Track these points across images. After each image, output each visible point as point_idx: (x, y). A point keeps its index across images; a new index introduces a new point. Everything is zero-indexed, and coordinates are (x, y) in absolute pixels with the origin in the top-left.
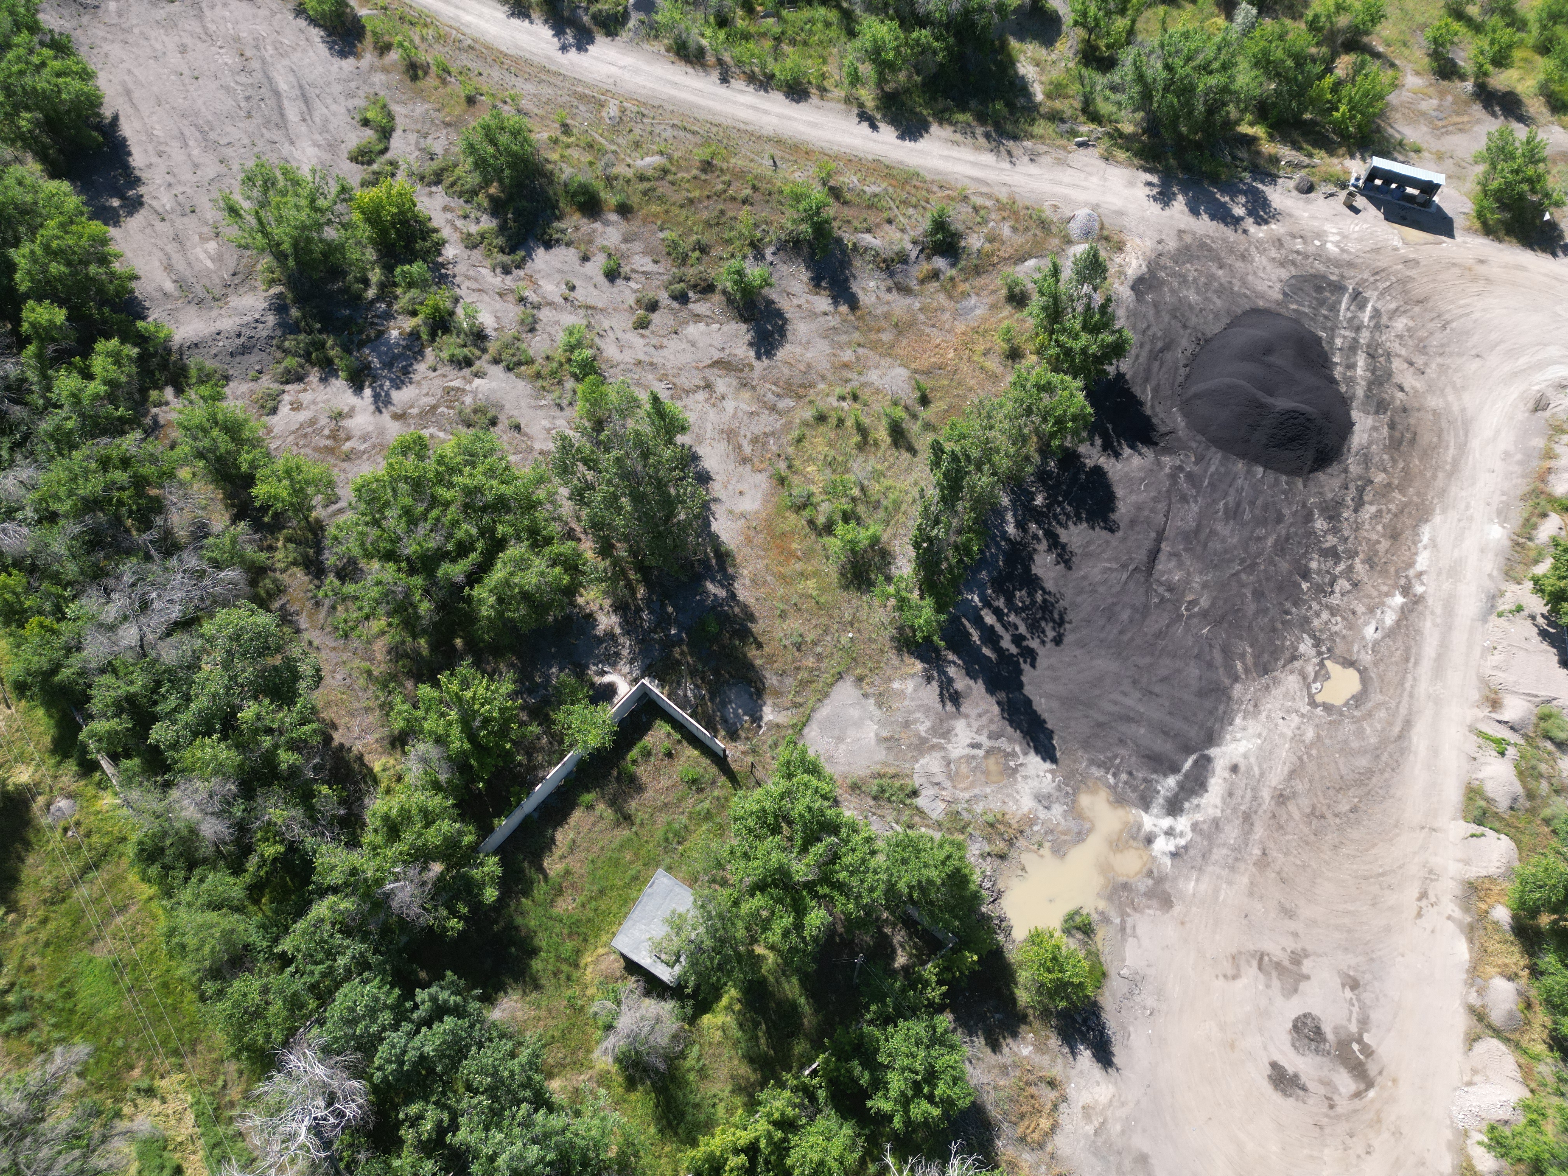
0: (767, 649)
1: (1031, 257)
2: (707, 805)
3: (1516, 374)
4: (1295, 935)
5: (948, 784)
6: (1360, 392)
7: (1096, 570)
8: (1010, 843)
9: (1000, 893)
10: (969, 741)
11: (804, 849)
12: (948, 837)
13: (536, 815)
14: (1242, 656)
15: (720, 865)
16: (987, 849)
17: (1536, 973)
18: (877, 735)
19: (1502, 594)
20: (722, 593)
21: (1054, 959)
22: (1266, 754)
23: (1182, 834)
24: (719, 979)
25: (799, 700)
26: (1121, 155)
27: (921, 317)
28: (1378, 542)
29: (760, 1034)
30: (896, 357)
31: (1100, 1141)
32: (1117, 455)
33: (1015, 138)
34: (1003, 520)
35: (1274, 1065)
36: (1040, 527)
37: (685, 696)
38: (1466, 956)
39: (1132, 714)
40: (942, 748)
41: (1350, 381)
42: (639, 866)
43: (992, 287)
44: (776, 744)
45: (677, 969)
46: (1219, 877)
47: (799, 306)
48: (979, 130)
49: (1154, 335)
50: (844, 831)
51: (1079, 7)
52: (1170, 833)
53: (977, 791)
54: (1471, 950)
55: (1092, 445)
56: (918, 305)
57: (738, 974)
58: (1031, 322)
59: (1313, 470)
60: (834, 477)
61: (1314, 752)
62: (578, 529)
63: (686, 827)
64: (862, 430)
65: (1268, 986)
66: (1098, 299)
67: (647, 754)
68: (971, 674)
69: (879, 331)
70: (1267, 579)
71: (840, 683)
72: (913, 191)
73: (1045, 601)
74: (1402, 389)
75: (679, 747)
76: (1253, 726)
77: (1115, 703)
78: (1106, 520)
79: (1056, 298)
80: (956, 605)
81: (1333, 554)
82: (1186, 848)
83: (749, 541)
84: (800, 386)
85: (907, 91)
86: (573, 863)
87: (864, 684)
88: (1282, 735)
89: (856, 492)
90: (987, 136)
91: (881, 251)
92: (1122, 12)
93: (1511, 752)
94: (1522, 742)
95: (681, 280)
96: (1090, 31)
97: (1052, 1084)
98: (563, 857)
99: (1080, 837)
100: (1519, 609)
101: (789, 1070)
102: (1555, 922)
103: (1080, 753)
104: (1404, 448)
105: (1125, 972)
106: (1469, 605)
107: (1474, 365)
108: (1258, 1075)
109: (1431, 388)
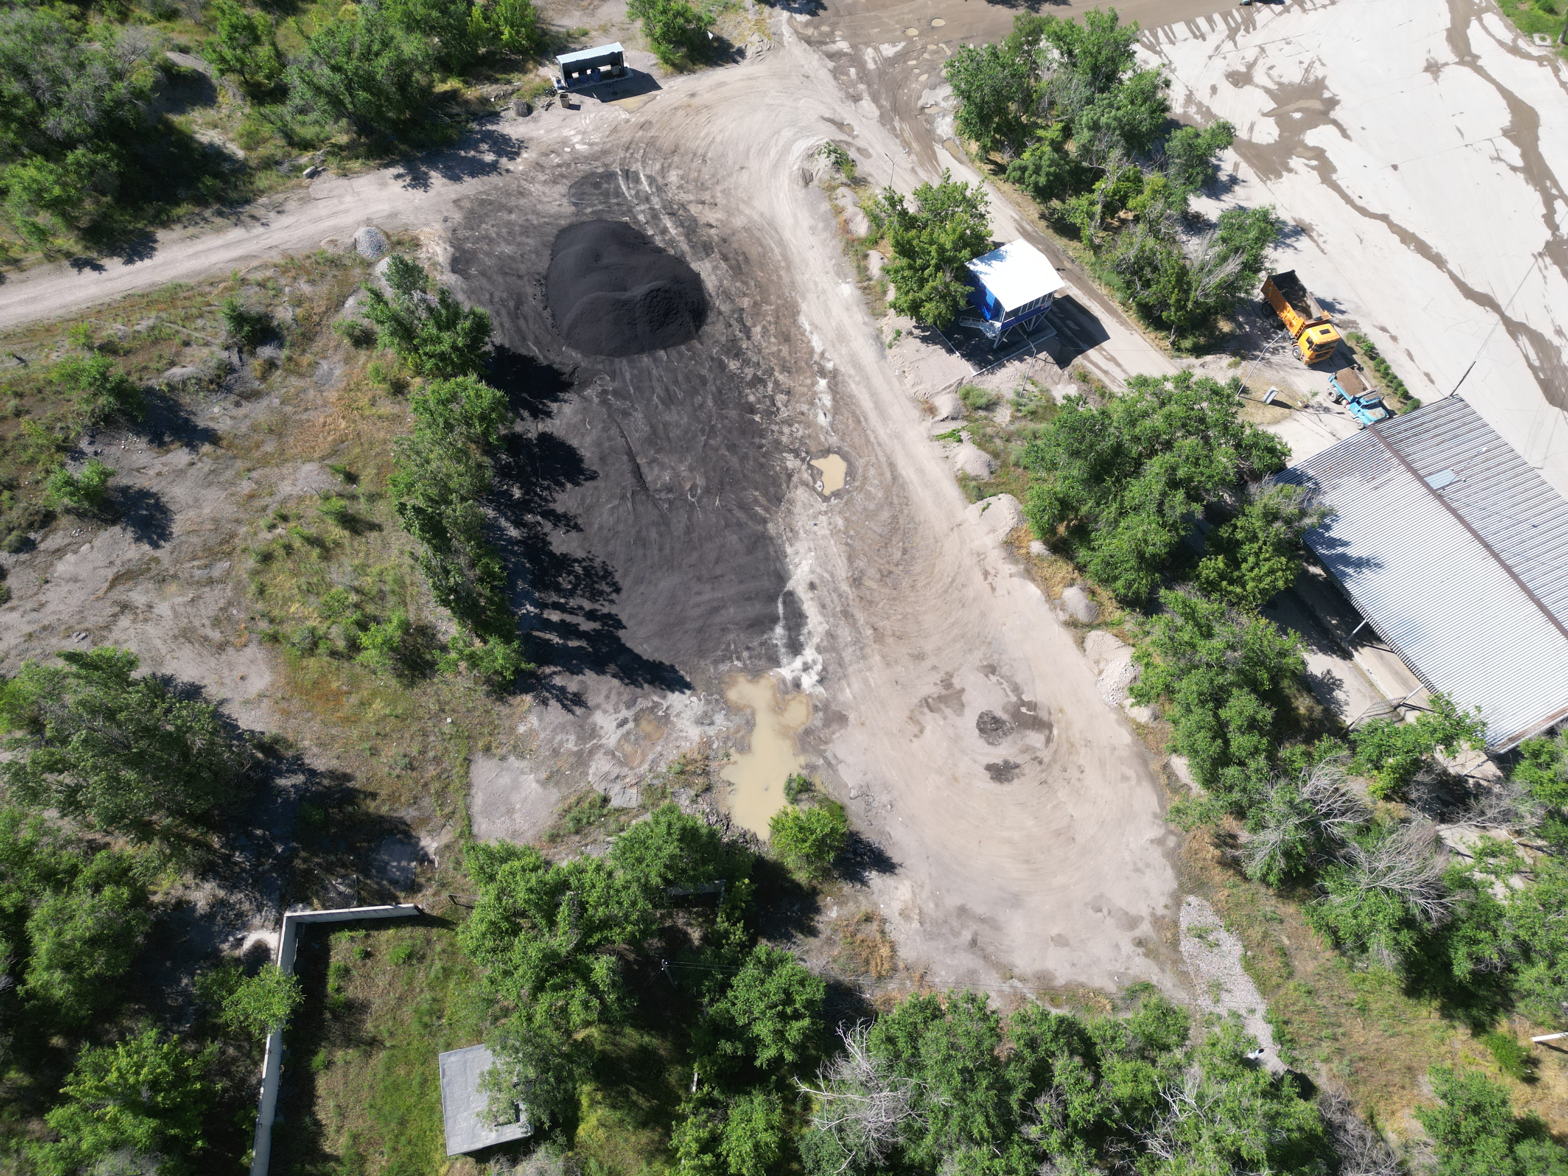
0: (383, 793)
1: (346, 298)
2: (438, 965)
3: (776, 166)
4: (934, 668)
5: (625, 771)
6: (685, 247)
7: (605, 516)
8: (706, 773)
9: (728, 818)
10: (615, 724)
11: (552, 923)
12: (657, 810)
13: (281, 1119)
14: (756, 501)
15: (491, 1002)
16: (693, 793)
17: (1081, 568)
18: (538, 781)
19: (880, 331)
20: (300, 779)
21: (801, 829)
22: (824, 560)
23: (815, 662)
24: (566, 1091)
25: (447, 810)
26: (356, 165)
27: (288, 409)
28: (780, 351)
29: (635, 1098)
30: (294, 458)
31: (927, 926)
32: (549, 414)
33: (247, 202)
34: (502, 529)
35: (989, 768)
36: (535, 514)
37: (340, 893)
38: (1039, 592)
39: (715, 604)
40: (598, 747)
41: (672, 242)
42: (418, 1070)
43: (332, 344)
44: (458, 863)
45: (523, 1117)
46: (860, 671)
47: (159, 474)
48: (208, 213)
49: (501, 299)
50: (573, 881)
51: (214, 56)
52: (806, 668)
53: (651, 757)
54: (1038, 586)
55: (523, 419)
56: (277, 401)
57: (578, 1071)
58: (391, 353)
59: (698, 328)
60: (322, 600)
61: (852, 533)
62: (98, 836)
63: (434, 1000)
64: (314, 541)
65: (945, 718)
66: (433, 299)
67: (345, 972)
68: (574, 671)
69: (258, 446)
70: (730, 432)
71: (473, 767)
72: (187, 303)
73: (584, 568)
74: (711, 226)
75: (371, 941)
76: (802, 546)
77: (698, 605)
78: (582, 471)
79: (395, 318)
80: (519, 626)
81: (757, 381)
82: (824, 669)
83: (287, 714)
84: (221, 544)
85: (105, 216)
86: (355, 1124)
87: (494, 751)
88: (824, 537)
89: (353, 598)
90: (220, 214)
91: (201, 375)
92: (257, 40)
93: (964, 435)
94: (965, 423)
95: (10, 530)
96: (241, 72)
97: (868, 919)
98: (339, 1130)
99: (750, 724)
100: (899, 333)
101: (678, 1100)
102: (1068, 526)
103: (702, 663)
104: (745, 269)
105: (853, 793)
106: (867, 354)
107: (745, 176)
108: (984, 783)
109: (729, 213)
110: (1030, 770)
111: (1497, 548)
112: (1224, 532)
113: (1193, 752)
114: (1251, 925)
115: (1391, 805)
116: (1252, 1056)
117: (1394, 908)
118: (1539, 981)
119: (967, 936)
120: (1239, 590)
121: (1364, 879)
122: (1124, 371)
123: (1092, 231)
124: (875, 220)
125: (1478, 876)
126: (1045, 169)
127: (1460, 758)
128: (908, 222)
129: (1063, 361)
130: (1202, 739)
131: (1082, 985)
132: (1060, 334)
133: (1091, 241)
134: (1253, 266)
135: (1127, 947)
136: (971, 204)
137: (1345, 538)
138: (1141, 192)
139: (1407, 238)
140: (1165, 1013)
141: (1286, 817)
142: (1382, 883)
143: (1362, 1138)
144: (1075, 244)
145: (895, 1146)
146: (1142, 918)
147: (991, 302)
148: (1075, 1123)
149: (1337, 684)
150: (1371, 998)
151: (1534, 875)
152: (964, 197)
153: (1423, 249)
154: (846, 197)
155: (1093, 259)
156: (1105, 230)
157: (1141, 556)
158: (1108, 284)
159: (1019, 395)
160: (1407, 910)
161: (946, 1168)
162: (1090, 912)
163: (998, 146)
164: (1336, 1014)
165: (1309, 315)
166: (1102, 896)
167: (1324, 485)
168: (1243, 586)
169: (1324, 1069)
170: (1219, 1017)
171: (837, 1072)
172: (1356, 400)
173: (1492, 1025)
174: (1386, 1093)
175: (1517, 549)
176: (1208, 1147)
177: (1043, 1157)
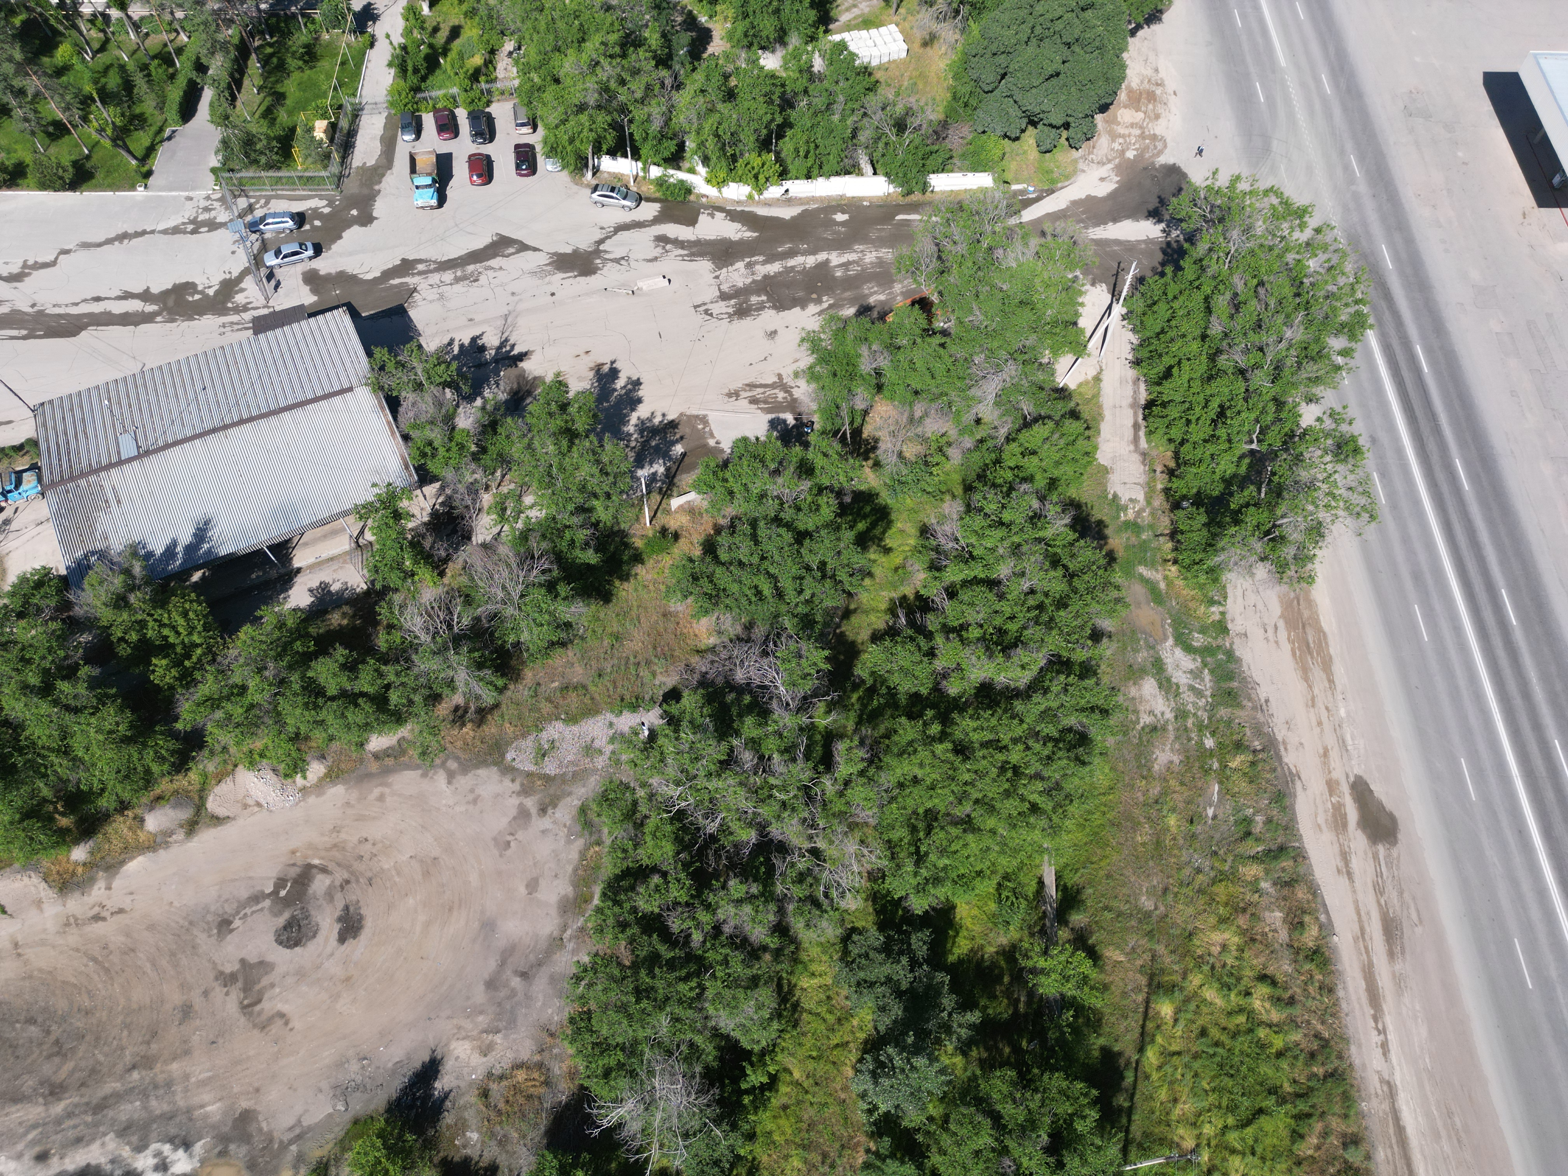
4: (206, 994)
17: (123, 806)
31: (501, 1025)
35: (342, 939)
38: (140, 859)
46: (186, 1090)
52: (162, 1167)
54: (132, 858)
65: (272, 985)
97: (485, 1094)
102: (63, 814)
105: (341, 1107)
108: (358, 947)
110: (354, 894)
111: (217, 423)
112: (124, 651)
113: (366, 727)
114: (539, 710)
115: (449, 573)
116: (646, 733)
117: (538, 594)
118: (606, 508)
119: (516, 982)
120: (199, 651)
121: (510, 611)
125: (520, 525)
127: (415, 511)
130: (354, 716)
131: (575, 870)
135: (546, 823)
137: (168, 541)
140: (605, 799)
141: (446, 660)
142: (516, 597)
143: (712, 662)
145: (703, 1076)
146: (521, 804)
148: (692, 896)
149: (324, 587)
150: (609, 630)
151: (524, 487)
157: (127, 740)
160: (541, 585)
161: (722, 1024)
162: (509, 852)
164: (619, 659)
166: (495, 839)
167: (99, 546)
168: (197, 645)
169: (660, 679)
170: (613, 753)
171: (634, 1137)
173: (636, 549)
174: (680, 637)
175: (224, 409)
176: (714, 784)
177: (717, 929)
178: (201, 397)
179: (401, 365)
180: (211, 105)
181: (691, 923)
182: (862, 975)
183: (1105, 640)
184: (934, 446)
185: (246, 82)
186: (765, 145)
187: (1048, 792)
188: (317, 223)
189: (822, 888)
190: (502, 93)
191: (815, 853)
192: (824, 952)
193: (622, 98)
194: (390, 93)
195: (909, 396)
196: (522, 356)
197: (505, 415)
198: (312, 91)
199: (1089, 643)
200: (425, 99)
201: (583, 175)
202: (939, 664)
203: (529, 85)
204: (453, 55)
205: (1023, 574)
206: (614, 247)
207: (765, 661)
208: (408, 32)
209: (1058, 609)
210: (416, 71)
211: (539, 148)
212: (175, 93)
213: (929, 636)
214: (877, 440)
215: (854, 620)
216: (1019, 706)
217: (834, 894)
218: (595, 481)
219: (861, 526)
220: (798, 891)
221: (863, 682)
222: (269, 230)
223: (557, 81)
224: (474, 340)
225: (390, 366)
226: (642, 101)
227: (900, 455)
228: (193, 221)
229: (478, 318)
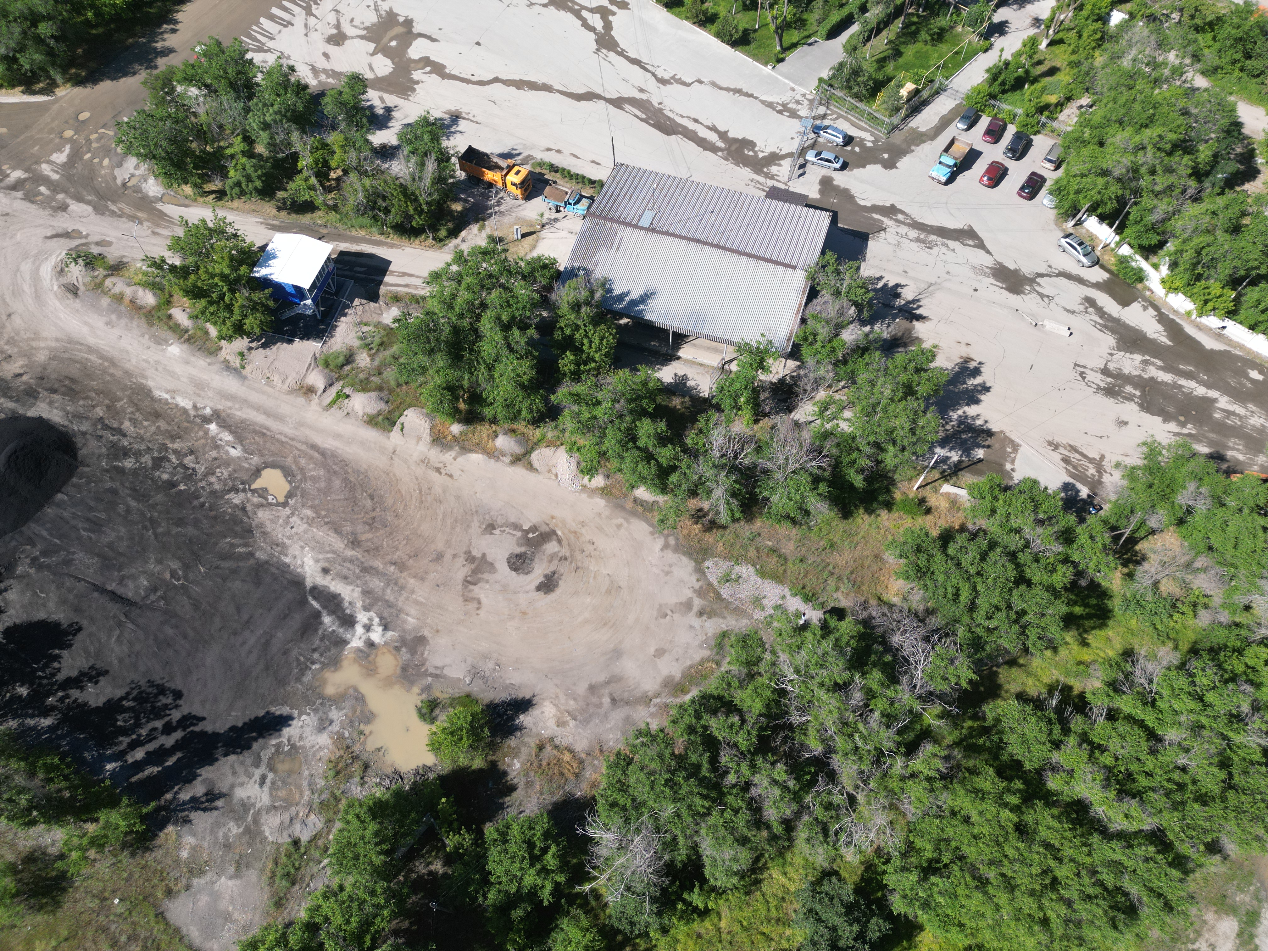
3: (37, 296)
4: (455, 556)
5: (293, 810)
8: (355, 758)
9: (396, 772)
10: (257, 786)
14: (232, 546)
16: (357, 779)
17: (494, 421)
18: (231, 878)
19: (226, 362)
21: (452, 733)
22: (318, 546)
23: (371, 619)
28: (159, 427)
31: (580, 717)
34: (34, 728)
35: (538, 589)
36: (54, 694)
38: (480, 456)
40: (258, 813)
46: (407, 599)
50: (317, 919)
52: (368, 628)
53: (305, 784)
54: (477, 452)
59: (74, 456)
61: (323, 513)
65: (487, 582)
68: (190, 779)
71: (168, 915)
73: (134, 699)
74: (21, 375)
76: (294, 550)
77: (250, 652)
78: (66, 633)
80: (114, 785)
82: (381, 618)
87: (175, 889)
88: (305, 532)
93: (347, 391)
94: (341, 383)
97: (541, 748)
99: (360, 699)
100: (242, 354)
102: (464, 401)
103: (289, 688)
104: (77, 388)
105: (468, 680)
106: (231, 384)
107: (17, 321)
108: (544, 600)
109: (27, 355)
110: (564, 568)
111: (703, 238)
112: (558, 335)
113: (643, 479)
114: (747, 551)
115: (761, 424)
116: (802, 622)
117: (805, 478)
118: (895, 456)
119: (606, 700)
120: (593, 365)
121: (778, 475)
122: (417, 277)
123: (322, 198)
124: (154, 286)
125: (828, 426)
126: (254, 175)
127: (774, 370)
128: (182, 272)
129: (373, 297)
130: (642, 468)
131: (691, 667)
132: (357, 280)
133: (326, 205)
134: (444, 158)
135: (696, 622)
136: (219, 231)
137: (625, 290)
138: (334, 152)
139: (519, 84)
140: (744, 640)
141: (717, 475)
142: (790, 469)
143: (884, 614)
144: (318, 214)
145: (666, 865)
146: (691, 598)
147: (292, 291)
148: (749, 751)
149: (685, 378)
150: (831, 536)
151: (851, 404)
152: (210, 230)
153: (533, 86)
154: (117, 285)
155: (338, 216)
156: (330, 192)
157: (522, 386)
158: (361, 227)
159: (362, 339)
160: (811, 474)
161: (703, 846)
162: (662, 621)
163: (206, 178)
164: (823, 560)
165: (502, 169)
166: (660, 606)
167: (590, 267)
168: (595, 361)
169: (839, 595)
170: (771, 616)
171: (598, 857)
172: (567, 203)
173: (893, 498)
174: (876, 580)
175: (713, 232)
176: (821, 694)
177: (747, 786)
178: (707, 216)
179: (837, 272)
180: (852, 37)
181: (735, 766)
182: (818, 907)
183: (1217, 858)
184: (1192, 598)
185: (884, 33)
186: (1234, 282)
187: (1067, 921)
188: (857, 149)
189: (837, 826)
190: (1053, 131)
191: (852, 800)
192: (805, 868)
193: (1142, 183)
194: (973, 89)
195: (1202, 546)
196: (920, 318)
197: (877, 349)
198: (922, 60)
199: (1202, 848)
200: (994, 106)
201: (1066, 221)
202: (1056, 757)
203: (1076, 135)
204: (1038, 86)
205: (1187, 751)
206: (1047, 285)
207: (921, 645)
208: (1019, 54)
209: (1196, 800)
210: (1003, 83)
211: (1048, 184)
212: (835, 17)
213: (1066, 731)
214: (1144, 558)
215: (1014, 671)
216: (1095, 839)
217: (843, 837)
218: (902, 433)
219: (1078, 610)
220: (819, 813)
221: (984, 719)
222: (824, 136)
223: (1101, 144)
224: (897, 286)
225: (830, 269)
226: (1157, 195)
227: (1156, 584)
228: (784, 105)
229: (911, 273)
